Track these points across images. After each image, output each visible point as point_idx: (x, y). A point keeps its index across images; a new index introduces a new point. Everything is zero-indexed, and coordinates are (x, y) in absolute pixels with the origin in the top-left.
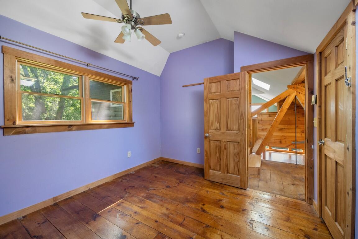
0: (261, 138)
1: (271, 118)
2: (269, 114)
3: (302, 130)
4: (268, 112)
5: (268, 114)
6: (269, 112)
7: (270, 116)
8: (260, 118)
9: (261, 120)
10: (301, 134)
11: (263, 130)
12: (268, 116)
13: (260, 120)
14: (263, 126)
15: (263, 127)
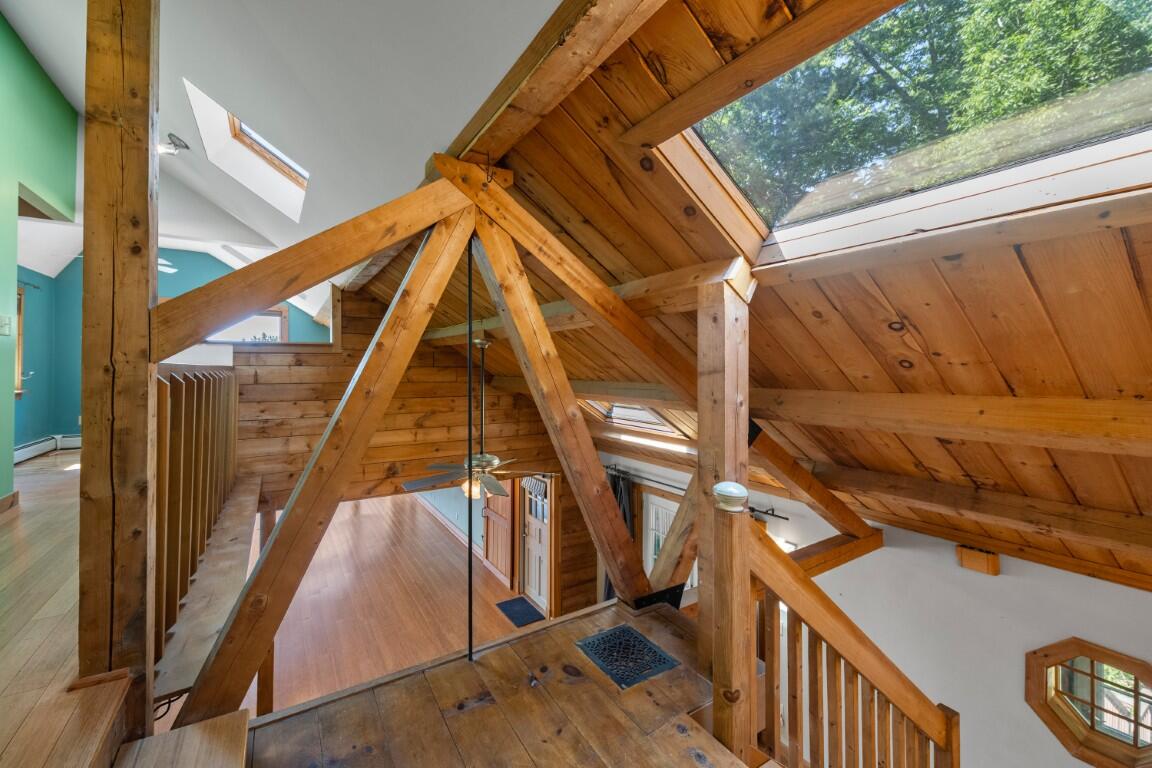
0: (252, 474)
1: (301, 368)
2: (294, 349)
3: (417, 416)
4: (285, 341)
5: (287, 349)
6: (293, 340)
7: (299, 363)
8: (251, 371)
9: (256, 382)
10: (416, 434)
11: (263, 432)
12: (289, 359)
13: (252, 381)
14: (263, 411)
15: (265, 416)
